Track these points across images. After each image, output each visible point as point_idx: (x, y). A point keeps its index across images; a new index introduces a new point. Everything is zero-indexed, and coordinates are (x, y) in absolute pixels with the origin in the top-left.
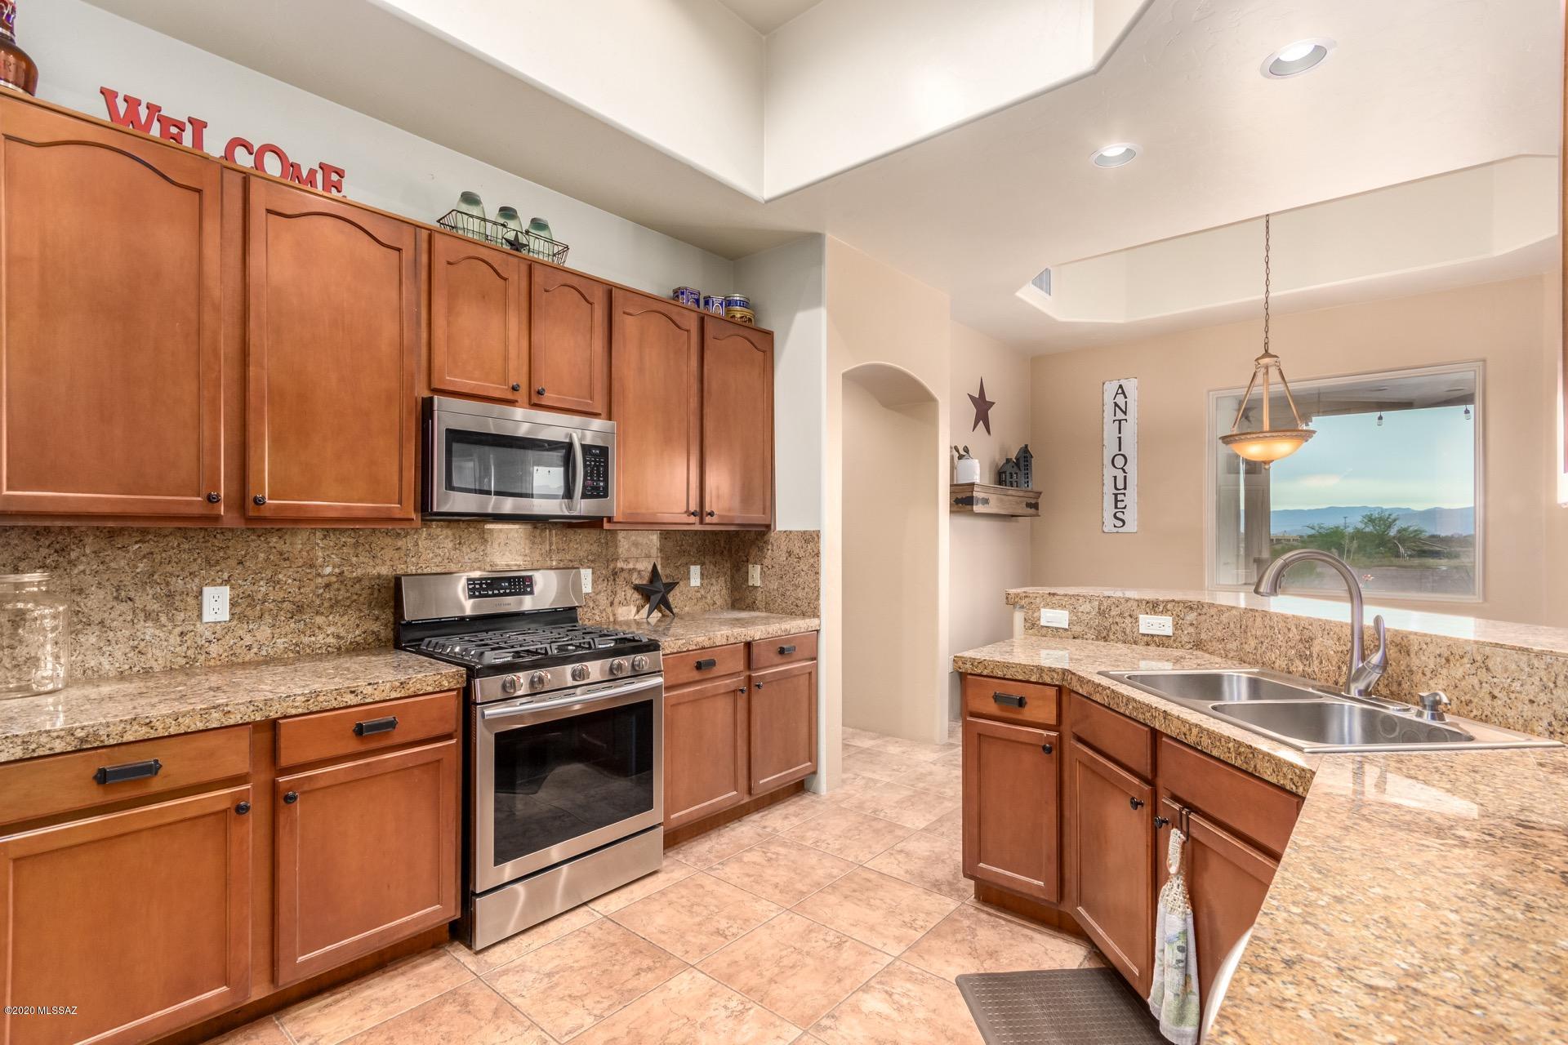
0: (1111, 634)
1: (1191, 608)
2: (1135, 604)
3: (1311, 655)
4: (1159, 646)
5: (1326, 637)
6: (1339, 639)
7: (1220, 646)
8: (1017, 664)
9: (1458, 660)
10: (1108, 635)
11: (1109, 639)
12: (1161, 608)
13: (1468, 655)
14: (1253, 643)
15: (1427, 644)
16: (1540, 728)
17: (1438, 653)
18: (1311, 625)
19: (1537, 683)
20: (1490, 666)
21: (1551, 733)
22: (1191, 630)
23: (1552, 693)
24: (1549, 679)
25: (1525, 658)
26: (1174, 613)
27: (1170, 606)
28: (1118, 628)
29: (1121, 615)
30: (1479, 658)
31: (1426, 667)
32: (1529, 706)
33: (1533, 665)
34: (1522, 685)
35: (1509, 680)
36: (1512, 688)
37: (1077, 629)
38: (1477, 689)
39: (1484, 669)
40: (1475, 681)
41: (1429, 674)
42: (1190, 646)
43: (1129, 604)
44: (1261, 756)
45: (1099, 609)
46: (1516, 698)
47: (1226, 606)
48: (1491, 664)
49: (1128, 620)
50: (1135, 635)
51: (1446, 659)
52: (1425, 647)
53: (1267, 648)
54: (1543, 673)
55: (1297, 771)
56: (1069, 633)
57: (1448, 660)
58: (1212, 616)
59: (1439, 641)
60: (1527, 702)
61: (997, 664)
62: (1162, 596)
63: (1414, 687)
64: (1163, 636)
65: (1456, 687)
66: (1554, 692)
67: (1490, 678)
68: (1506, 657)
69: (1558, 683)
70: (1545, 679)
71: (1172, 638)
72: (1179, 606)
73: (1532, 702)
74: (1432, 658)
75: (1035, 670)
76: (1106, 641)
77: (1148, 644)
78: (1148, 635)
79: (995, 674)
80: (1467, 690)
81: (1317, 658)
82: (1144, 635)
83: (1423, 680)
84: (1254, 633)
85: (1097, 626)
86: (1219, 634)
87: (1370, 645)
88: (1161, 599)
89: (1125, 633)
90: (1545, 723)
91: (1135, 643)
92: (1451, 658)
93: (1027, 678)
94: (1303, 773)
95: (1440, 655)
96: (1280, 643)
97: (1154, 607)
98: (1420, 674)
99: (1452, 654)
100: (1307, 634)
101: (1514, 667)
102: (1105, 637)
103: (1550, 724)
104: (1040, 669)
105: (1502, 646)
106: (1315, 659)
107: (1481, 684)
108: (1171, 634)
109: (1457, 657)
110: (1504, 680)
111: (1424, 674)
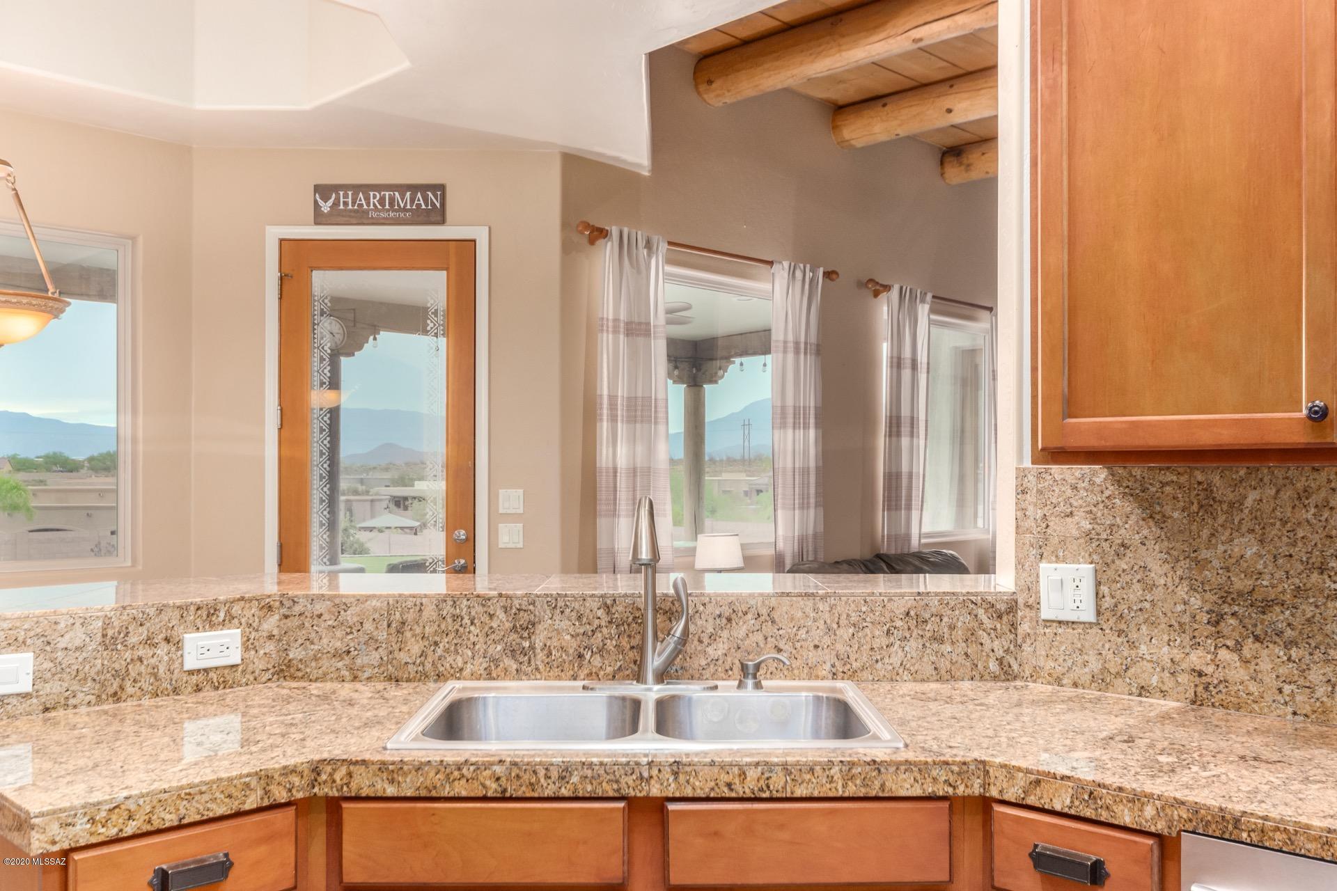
0: (128, 684)
1: (270, 608)
2: (177, 613)
3: (532, 647)
4: (217, 688)
5: (557, 617)
6: (579, 618)
7: (340, 665)
8: (213, 782)
9: (741, 617)
10: (122, 688)
11: (124, 697)
12: (222, 615)
13: (753, 610)
14: (415, 648)
15: (704, 605)
16: (824, 672)
17: (718, 613)
18: (533, 603)
19: (822, 626)
20: (776, 617)
21: (834, 674)
22: (270, 647)
23: (835, 635)
24: (833, 621)
25: (810, 603)
26: (243, 620)
27: (236, 609)
28: (143, 669)
29: (149, 642)
30: (764, 611)
31: (703, 632)
32: (814, 652)
33: (818, 608)
34: (807, 632)
35: (795, 629)
36: (798, 638)
37: (54, 688)
38: (762, 646)
39: (770, 622)
40: (759, 637)
41: (706, 640)
42: (268, 675)
43: (164, 616)
44: (892, 769)
45: (104, 636)
46: (801, 647)
47: (354, 596)
48: (776, 615)
49: (162, 650)
50: (174, 678)
51: (727, 619)
52: (702, 608)
53: (447, 651)
54: (827, 616)
55: (956, 768)
56: (34, 701)
57: (729, 620)
58: (320, 616)
59: (719, 599)
60: (812, 648)
61: (161, 799)
62: (222, 591)
63: (688, 659)
64: (225, 667)
65: (739, 648)
66: (837, 632)
67: (776, 631)
68: (792, 605)
69: (841, 622)
70: (828, 622)
71: (240, 669)
72: (250, 608)
73: (816, 647)
74: (711, 620)
75: (254, 783)
76: (118, 700)
77: (198, 689)
78: (199, 671)
79: (157, 824)
80: (750, 649)
81: (542, 650)
82: (191, 673)
83: (699, 648)
84: (418, 630)
85: (98, 673)
86: (338, 644)
87: (628, 618)
88: (222, 598)
89: (155, 675)
90: (828, 666)
91: (176, 691)
92: (734, 616)
93: (235, 806)
94: (965, 768)
95: (720, 616)
96: (473, 639)
97: (210, 616)
98: (696, 642)
99: (734, 611)
100: (524, 618)
101: (800, 614)
102: (115, 694)
103: (833, 666)
104: (266, 778)
105: (788, 595)
106: (538, 651)
107: (766, 639)
108: (239, 661)
109: (740, 614)
110: (790, 630)
111: (700, 641)
